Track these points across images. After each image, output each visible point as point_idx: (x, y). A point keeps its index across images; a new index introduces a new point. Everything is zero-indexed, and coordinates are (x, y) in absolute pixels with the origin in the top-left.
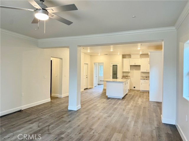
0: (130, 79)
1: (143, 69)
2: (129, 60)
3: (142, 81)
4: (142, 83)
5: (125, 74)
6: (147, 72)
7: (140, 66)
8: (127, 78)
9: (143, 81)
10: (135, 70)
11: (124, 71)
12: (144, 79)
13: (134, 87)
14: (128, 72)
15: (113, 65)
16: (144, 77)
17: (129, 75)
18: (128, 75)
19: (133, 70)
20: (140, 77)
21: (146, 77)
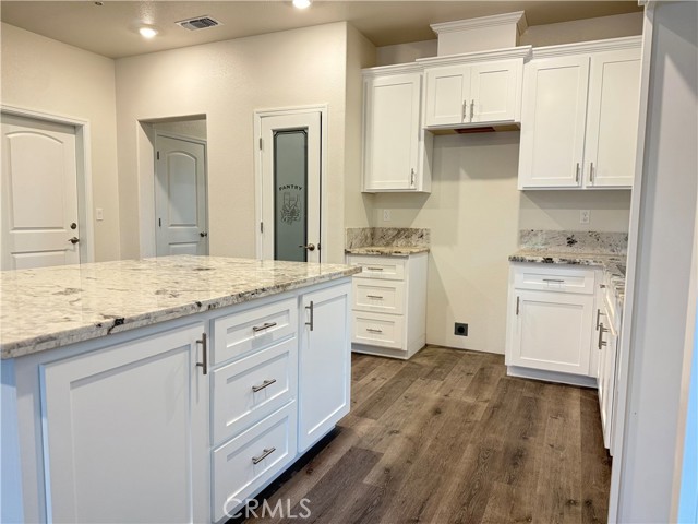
0: (430, 261)
1: (539, 163)
2: (415, 77)
3: (527, 281)
4: (524, 296)
5: (388, 218)
6: (586, 184)
7: (512, 130)
8: (399, 245)
9: (538, 283)
10: (474, 176)
11: (377, 184)
12: (548, 261)
13: (461, 330)
14: (414, 199)
15: (277, 133)
16: (551, 237)
17: (421, 219)
18: (413, 226)
19: (456, 178)
20: (515, 236)
21: (571, 242)
